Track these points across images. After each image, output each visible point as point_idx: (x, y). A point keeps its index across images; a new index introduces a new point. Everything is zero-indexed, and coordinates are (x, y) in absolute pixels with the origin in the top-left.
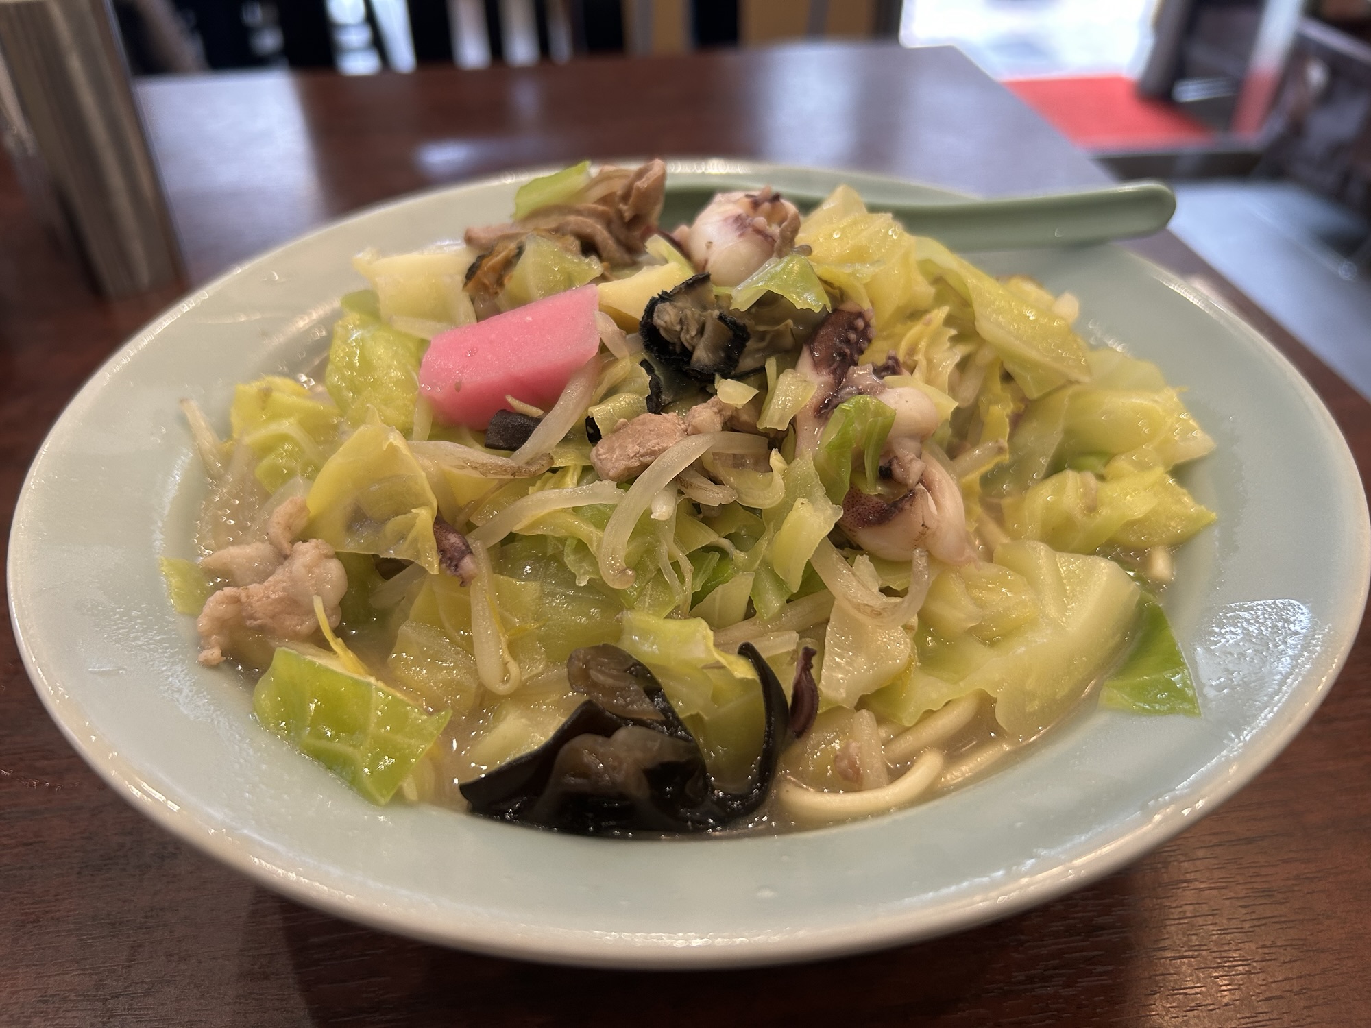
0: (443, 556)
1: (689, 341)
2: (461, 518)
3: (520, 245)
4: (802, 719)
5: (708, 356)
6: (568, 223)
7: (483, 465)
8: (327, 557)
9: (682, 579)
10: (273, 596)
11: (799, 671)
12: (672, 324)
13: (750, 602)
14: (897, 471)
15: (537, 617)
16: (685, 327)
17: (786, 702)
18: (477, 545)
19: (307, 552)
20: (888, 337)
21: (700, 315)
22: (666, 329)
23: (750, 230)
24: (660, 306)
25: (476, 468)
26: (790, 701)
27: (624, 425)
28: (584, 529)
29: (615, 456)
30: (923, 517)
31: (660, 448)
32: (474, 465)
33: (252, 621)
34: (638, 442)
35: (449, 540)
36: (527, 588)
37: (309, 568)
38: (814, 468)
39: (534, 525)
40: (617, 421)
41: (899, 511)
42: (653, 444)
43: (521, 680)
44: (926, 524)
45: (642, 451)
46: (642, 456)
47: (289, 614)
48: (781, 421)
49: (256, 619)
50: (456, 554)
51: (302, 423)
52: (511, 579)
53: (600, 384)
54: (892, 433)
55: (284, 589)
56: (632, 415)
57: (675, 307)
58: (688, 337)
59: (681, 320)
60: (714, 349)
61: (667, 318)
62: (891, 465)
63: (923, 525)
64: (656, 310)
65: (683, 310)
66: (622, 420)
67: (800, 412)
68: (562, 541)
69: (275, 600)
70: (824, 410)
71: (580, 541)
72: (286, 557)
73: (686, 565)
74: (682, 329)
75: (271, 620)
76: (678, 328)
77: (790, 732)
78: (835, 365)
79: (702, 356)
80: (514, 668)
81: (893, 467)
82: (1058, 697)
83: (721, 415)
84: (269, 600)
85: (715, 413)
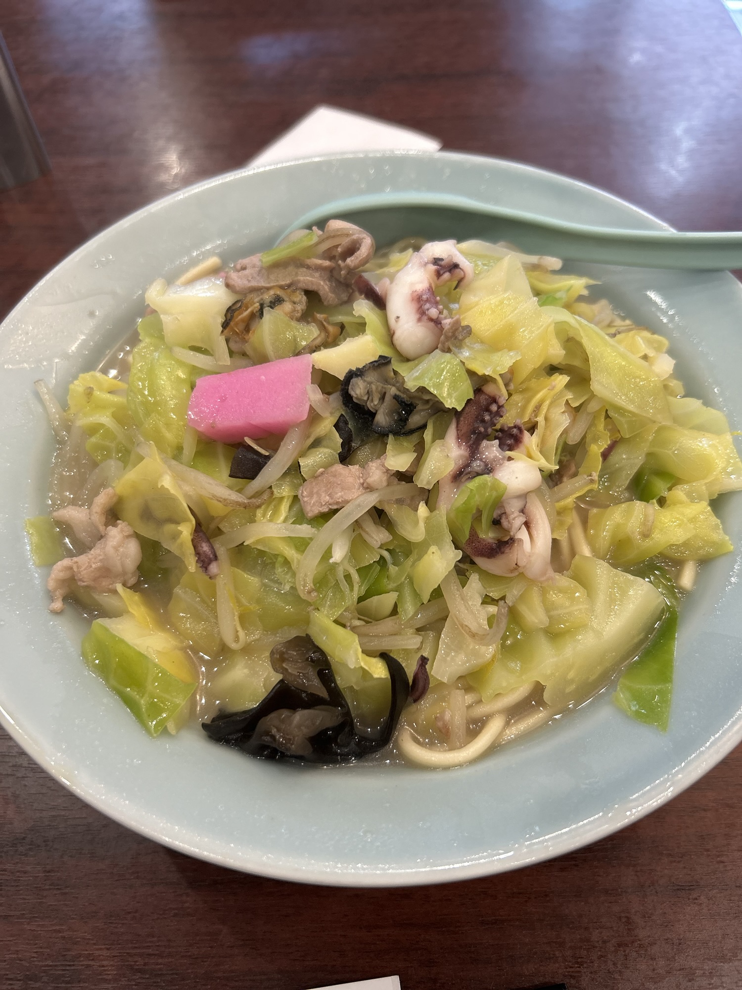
0: (199, 558)
1: (373, 407)
2: (213, 526)
3: (262, 302)
4: (417, 694)
5: (386, 419)
6: (299, 281)
7: (225, 500)
8: (128, 537)
9: (352, 589)
10: (94, 566)
11: (418, 666)
12: (362, 396)
13: (396, 606)
14: (505, 523)
15: (259, 601)
16: (370, 398)
17: (409, 683)
18: (221, 551)
19: (115, 534)
20: (523, 391)
21: (382, 387)
22: (357, 398)
23: (425, 318)
24: (354, 380)
25: (220, 501)
26: (411, 683)
27: (322, 473)
28: (290, 552)
29: (312, 502)
30: (517, 559)
31: (343, 500)
32: (219, 499)
33: (81, 582)
34: (329, 493)
35: (202, 547)
36: (253, 581)
37: (116, 549)
38: (446, 521)
39: (258, 542)
40: (317, 471)
41: (501, 554)
42: (339, 495)
43: (246, 642)
44: (518, 564)
45: (331, 501)
46: (330, 504)
47: (104, 577)
48: (428, 483)
49: (84, 582)
50: (206, 560)
51: (114, 416)
52: (243, 573)
53: (308, 437)
54: (504, 497)
55: (101, 561)
56: (327, 466)
57: (365, 381)
58: (372, 404)
59: (368, 392)
60: (390, 413)
61: (358, 392)
62: (501, 519)
63: (516, 564)
64: (351, 383)
65: (370, 383)
66: (321, 470)
67: (442, 479)
68: (276, 556)
69: (96, 568)
70: (460, 476)
71: (286, 559)
72: (102, 537)
73: (355, 577)
74: (368, 399)
75: (93, 582)
76: (365, 398)
77: (410, 699)
78: (471, 442)
79: (382, 419)
80: (241, 634)
81: (502, 521)
82: (590, 680)
83: (388, 473)
84: (91, 569)
85: (384, 472)
